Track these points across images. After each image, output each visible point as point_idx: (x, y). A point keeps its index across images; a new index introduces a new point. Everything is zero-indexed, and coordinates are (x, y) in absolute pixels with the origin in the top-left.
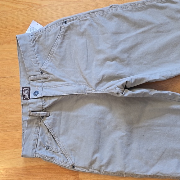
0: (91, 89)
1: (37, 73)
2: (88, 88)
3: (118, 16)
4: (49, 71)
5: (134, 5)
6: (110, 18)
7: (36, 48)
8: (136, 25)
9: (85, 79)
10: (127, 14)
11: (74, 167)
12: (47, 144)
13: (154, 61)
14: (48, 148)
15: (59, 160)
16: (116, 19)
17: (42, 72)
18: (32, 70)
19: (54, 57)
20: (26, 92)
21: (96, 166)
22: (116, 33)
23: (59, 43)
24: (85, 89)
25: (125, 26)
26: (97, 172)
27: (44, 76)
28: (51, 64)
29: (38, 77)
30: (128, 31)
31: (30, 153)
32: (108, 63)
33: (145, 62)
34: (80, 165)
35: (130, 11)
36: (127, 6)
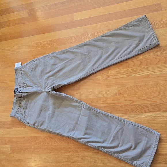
0: (42, 90)
1: (22, 84)
2: (41, 89)
3: (55, 57)
4: (26, 83)
5: (61, 51)
6: (52, 58)
7: (22, 73)
8: (62, 60)
9: (41, 85)
10: (58, 56)
11: (28, 124)
12: (21, 112)
13: (69, 75)
14: (21, 113)
15: (25, 120)
16: (54, 58)
17: (24, 83)
18: (20, 83)
19: (29, 77)
20: (16, 90)
21: (36, 125)
22: (54, 65)
23: (31, 70)
24: (40, 90)
25: (58, 61)
26: (36, 127)
27: (25, 85)
28: (28, 80)
29: (22, 85)
30: (59, 63)
31: (13, 115)
32: (50, 78)
33: (65, 76)
34: (30, 123)
35: (60, 54)
36: (59, 52)
